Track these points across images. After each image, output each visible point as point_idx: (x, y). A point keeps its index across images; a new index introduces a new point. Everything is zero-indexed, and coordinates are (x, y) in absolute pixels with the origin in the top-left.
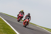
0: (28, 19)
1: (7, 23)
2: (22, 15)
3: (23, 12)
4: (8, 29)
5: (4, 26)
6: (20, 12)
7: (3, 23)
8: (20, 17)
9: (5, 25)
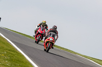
0: (53, 36)
1: (17, 50)
2: (43, 30)
3: (46, 25)
4: (19, 61)
5: (12, 55)
6: (40, 25)
7: (9, 49)
8: (40, 35)
9: (13, 53)
